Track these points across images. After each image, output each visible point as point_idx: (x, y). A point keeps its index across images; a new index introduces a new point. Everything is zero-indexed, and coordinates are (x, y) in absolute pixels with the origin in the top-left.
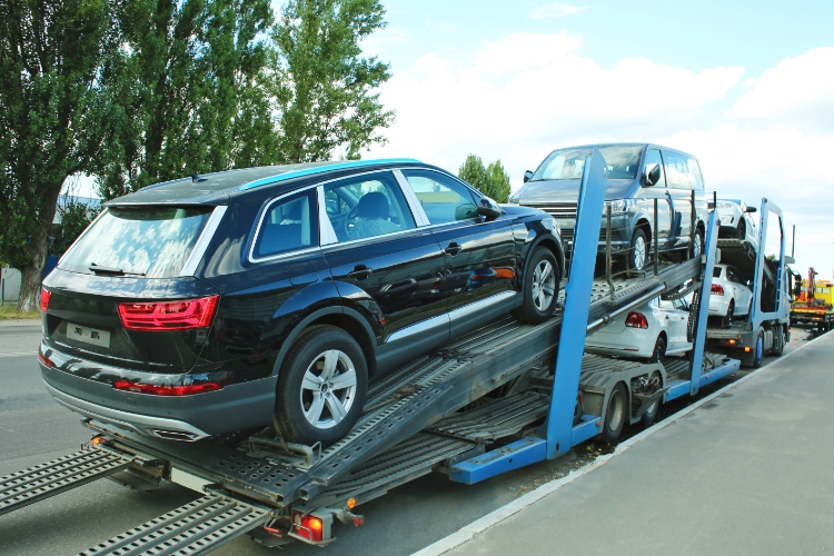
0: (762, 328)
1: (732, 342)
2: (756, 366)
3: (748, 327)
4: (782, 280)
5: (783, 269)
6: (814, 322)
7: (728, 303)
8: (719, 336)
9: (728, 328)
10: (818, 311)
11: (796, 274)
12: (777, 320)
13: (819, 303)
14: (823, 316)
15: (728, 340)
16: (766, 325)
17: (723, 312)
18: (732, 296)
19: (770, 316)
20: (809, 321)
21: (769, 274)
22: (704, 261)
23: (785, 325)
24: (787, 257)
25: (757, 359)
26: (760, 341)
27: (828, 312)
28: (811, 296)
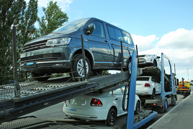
0: (166, 98)
1: (154, 104)
2: (165, 112)
3: (160, 98)
4: (172, 80)
5: (172, 77)
6: (185, 92)
7: (152, 89)
8: (150, 102)
9: (153, 99)
10: (186, 90)
11: (177, 79)
12: (172, 94)
13: (186, 87)
14: (187, 91)
15: (153, 104)
16: (168, 96)
17: (151, 93)
18: (154, 87)
19: (169, 93)
20: (184, 92)
21: (167, 79)
22: (130, 73)
23: (175, 95)
24: (173, 73)
25: (165, 109)
26: (166, 102)
27: (188, 90)
28: (183, 85)
